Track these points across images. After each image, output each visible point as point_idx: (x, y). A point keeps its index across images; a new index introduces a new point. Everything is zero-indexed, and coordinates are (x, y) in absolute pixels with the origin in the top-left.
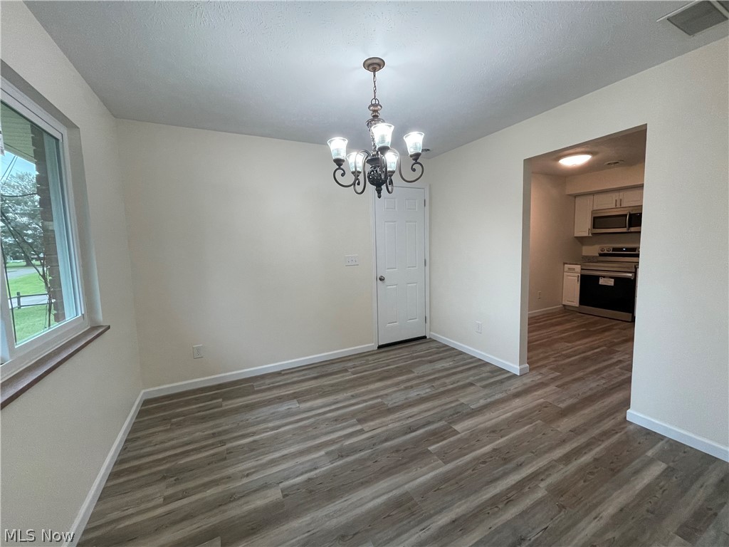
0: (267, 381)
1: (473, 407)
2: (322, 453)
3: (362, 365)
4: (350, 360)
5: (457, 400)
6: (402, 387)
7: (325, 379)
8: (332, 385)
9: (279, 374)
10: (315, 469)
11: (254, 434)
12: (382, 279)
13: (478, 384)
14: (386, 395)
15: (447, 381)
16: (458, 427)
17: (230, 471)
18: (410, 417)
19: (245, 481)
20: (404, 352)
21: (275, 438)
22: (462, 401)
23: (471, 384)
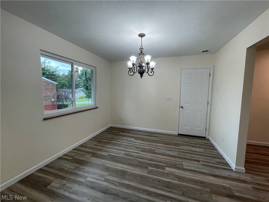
0: (135, 132)
1: (184, 167)
2: (124, 152)
3: (165, 138)
4: (163, 135)
5: (182, 162)
6: (168, 149)
7: (149, 137)
8: (148, 139)
9: (139, 131)
10: (118, 154)
11: (118, 141)
12: (182, 107)
13: (201, 163)
14: (159, 149)
15: (189, 155)
16: (167, 169)
17: (106, 146)
18: (157, 157)
19: (106, 149)
20: (187, 139)
21: (120, 144)
22: (183, 163)
23: (199, 161)
